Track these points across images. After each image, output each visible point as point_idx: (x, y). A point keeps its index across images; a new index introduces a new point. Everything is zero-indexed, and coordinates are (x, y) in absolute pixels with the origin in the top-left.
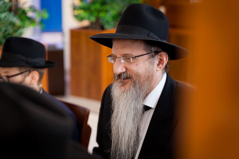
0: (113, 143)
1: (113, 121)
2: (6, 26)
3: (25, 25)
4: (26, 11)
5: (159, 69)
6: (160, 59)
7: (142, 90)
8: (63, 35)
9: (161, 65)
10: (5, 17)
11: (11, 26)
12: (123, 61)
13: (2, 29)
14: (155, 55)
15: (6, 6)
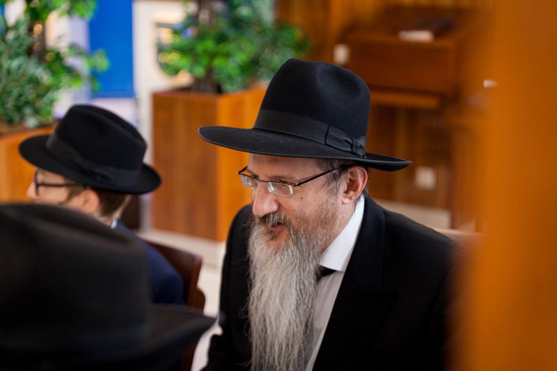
0: (254, 349)
1: (252, 304)
2: (21, 86)
3: (60, 82)
4: (62, 55)
5: (347, 201)
6: (350, 180)
7: (313, 247)
8: (137, 103)
9: (352, 193)
10: (19, 68)
11: (31, 85)
12: (271, 189)
13: (11, 92)
14: (340, 174)
15: (21, 45)
